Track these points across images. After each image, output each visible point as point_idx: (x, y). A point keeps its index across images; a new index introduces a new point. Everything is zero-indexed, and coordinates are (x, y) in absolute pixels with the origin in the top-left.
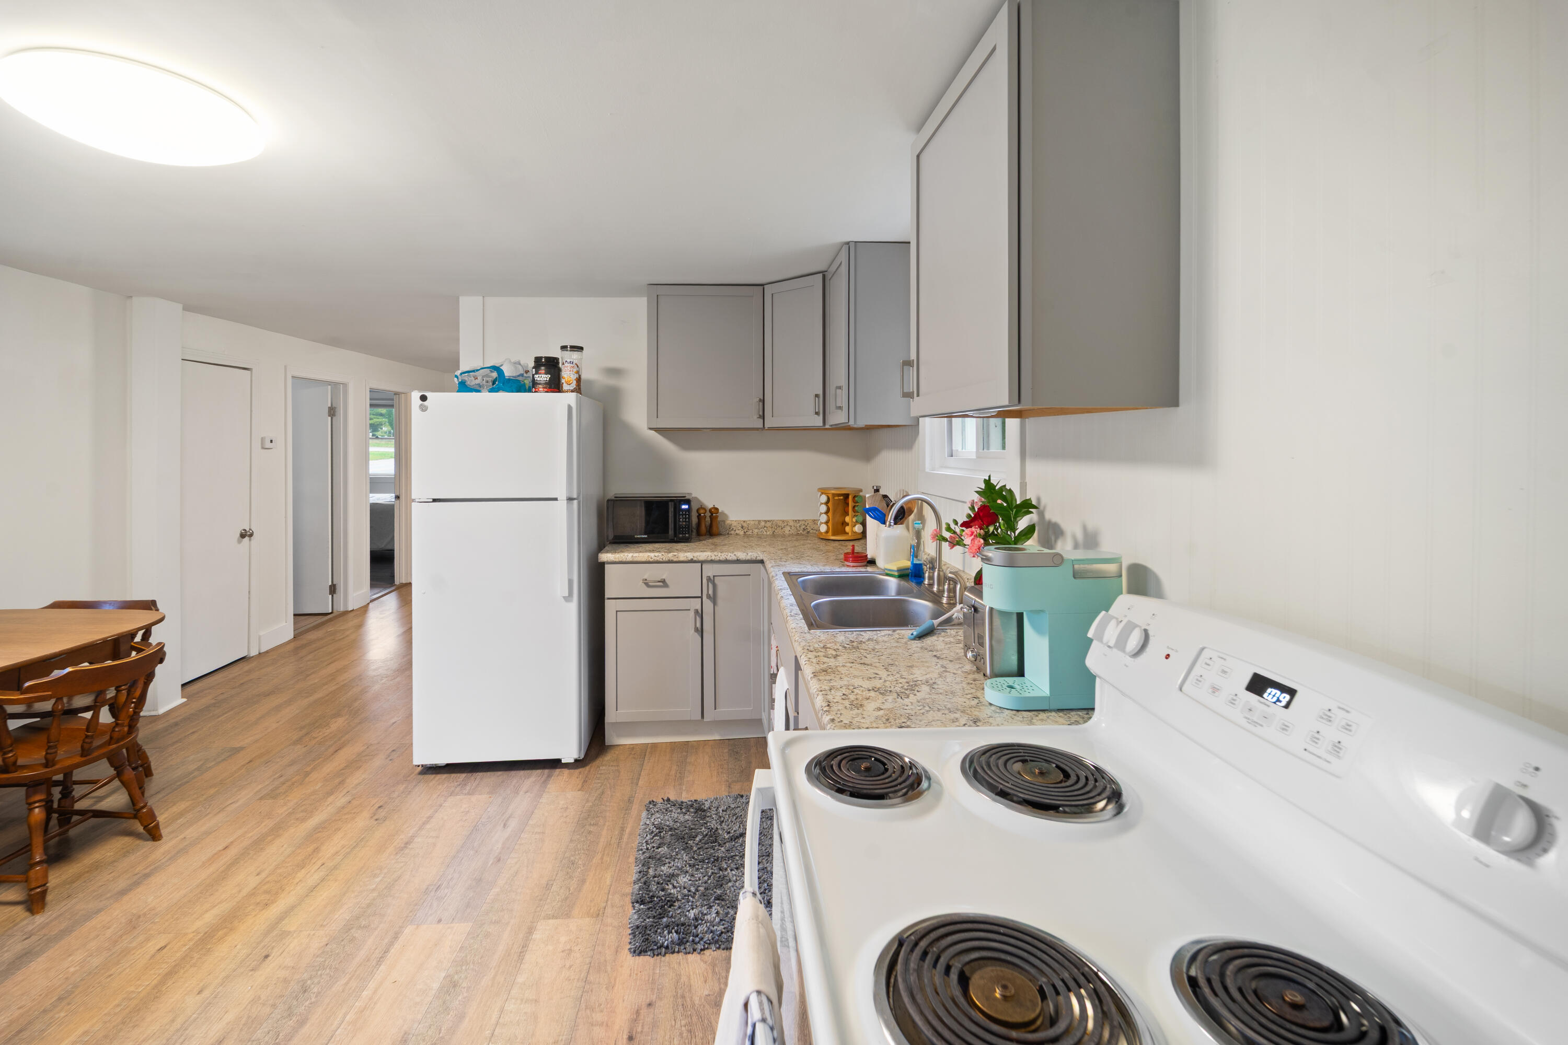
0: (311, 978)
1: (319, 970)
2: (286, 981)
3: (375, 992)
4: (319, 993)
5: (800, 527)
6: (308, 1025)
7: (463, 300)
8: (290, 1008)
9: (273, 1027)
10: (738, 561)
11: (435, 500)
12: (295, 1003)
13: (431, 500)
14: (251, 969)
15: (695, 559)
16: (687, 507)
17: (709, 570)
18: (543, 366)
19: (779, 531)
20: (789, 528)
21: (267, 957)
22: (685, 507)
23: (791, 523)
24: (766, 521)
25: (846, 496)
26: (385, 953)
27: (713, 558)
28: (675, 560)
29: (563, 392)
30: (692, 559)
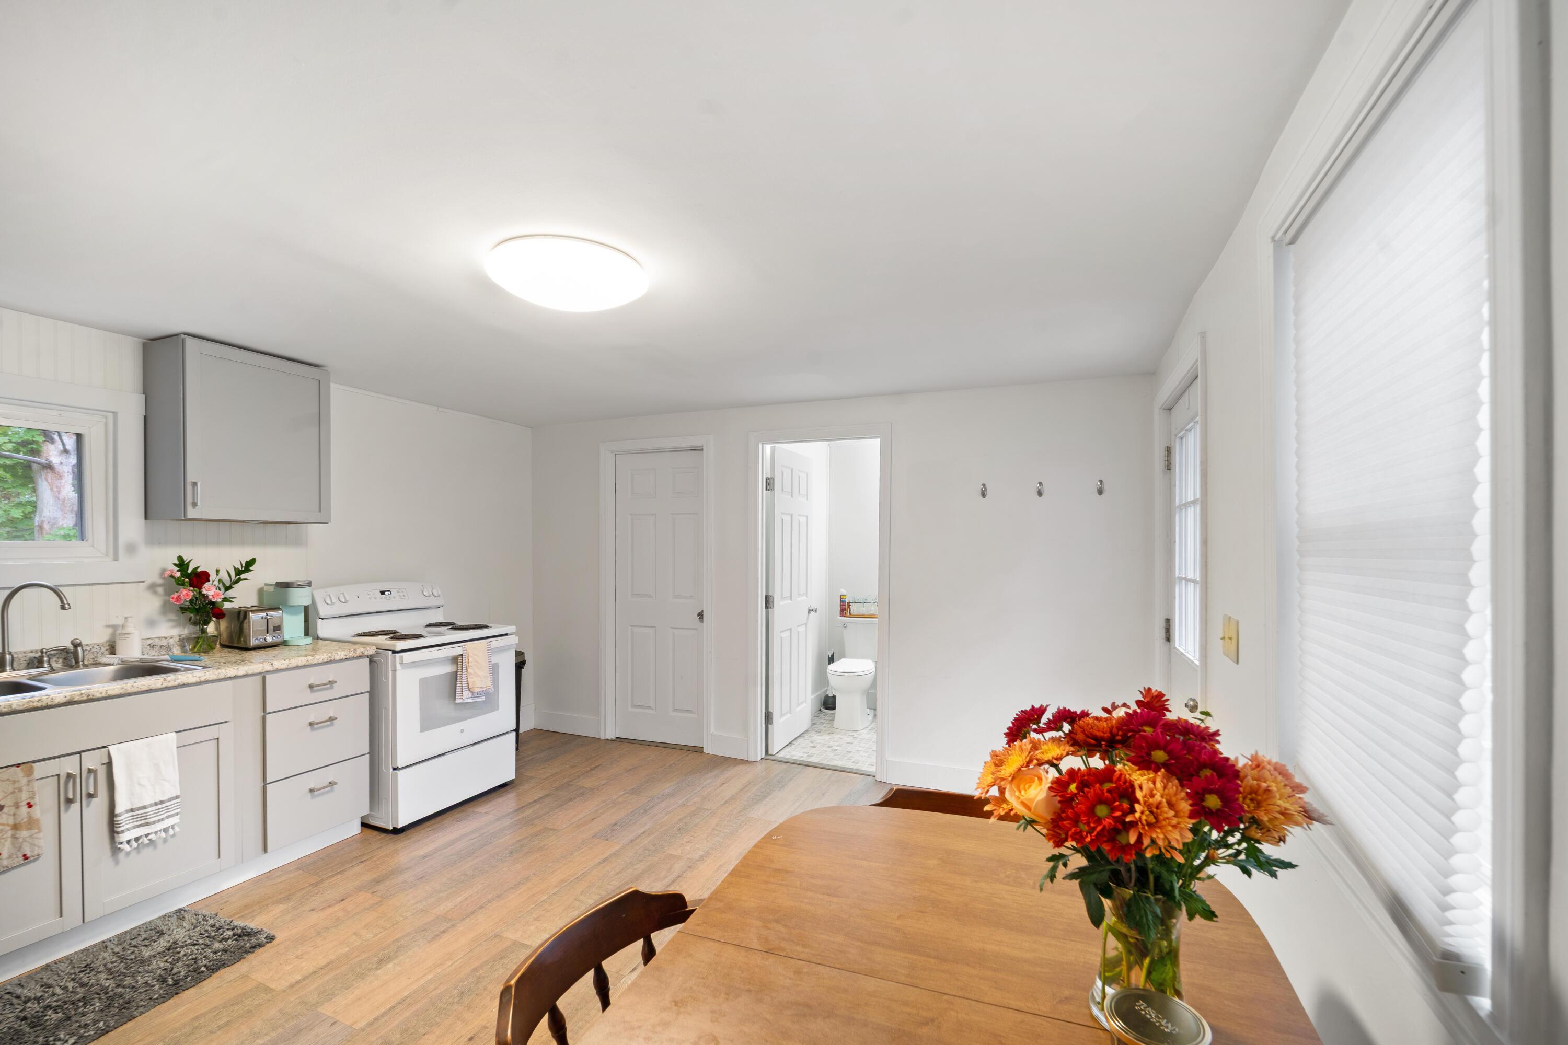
0: (453, 1003)
1: (445, 1009)
2: (469, 1007)
3: (424, 975)
4: (455, 988)
6: (473, 967)
8: (477, 983)
9: (492, 973)
12: (472, 986)
14: (486, 1029)
21: (471, 1039)
26: (395, 1007)
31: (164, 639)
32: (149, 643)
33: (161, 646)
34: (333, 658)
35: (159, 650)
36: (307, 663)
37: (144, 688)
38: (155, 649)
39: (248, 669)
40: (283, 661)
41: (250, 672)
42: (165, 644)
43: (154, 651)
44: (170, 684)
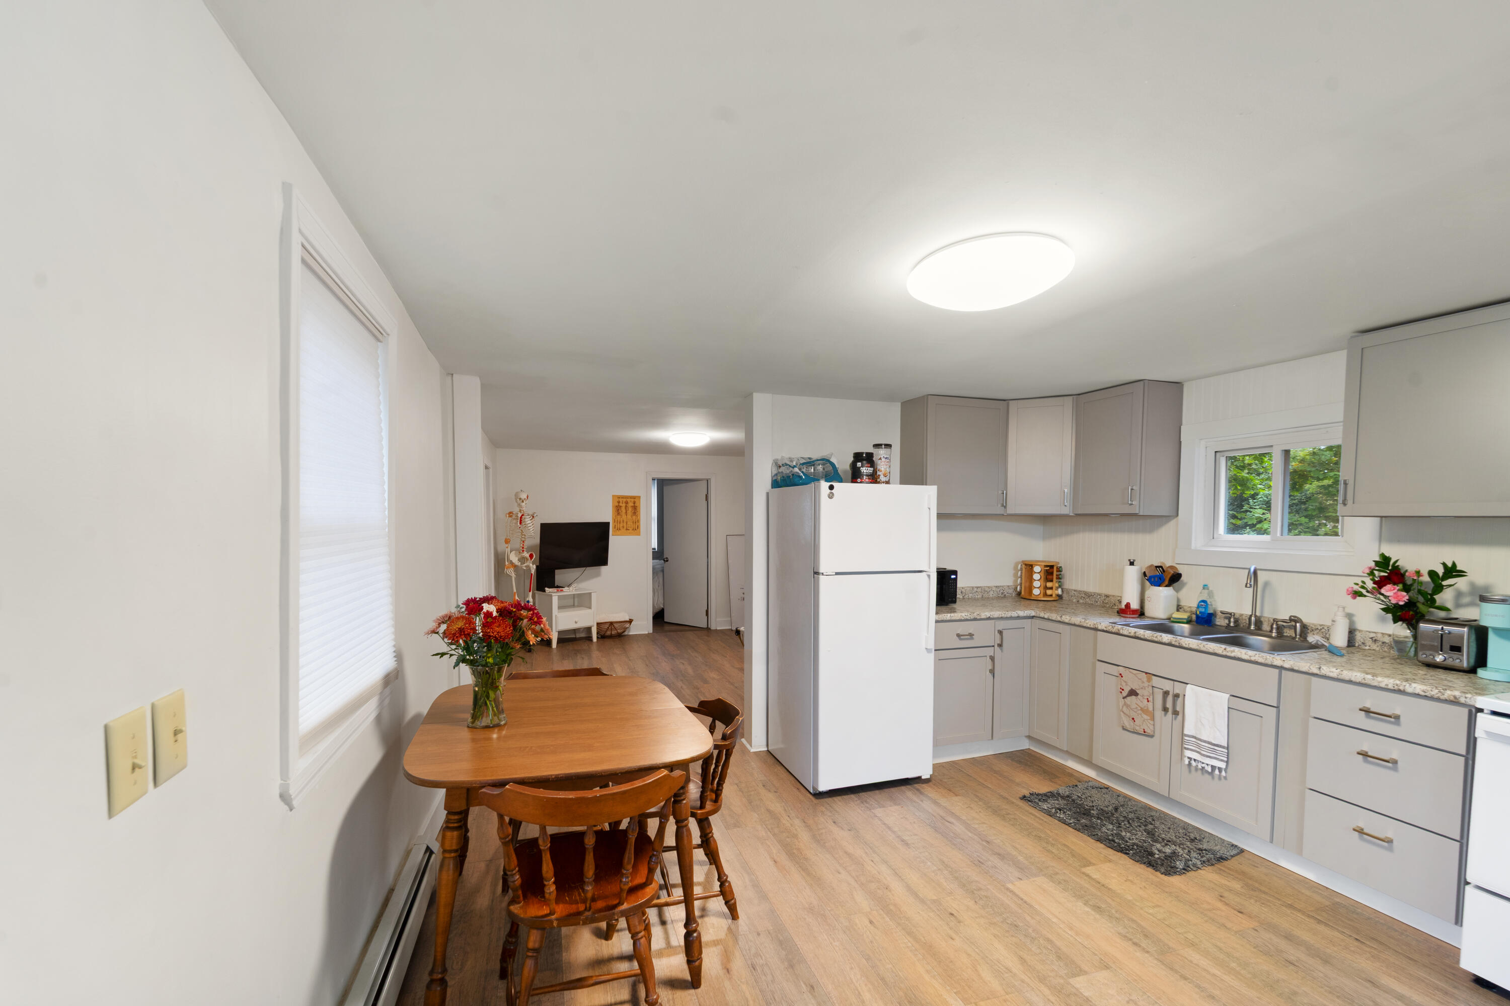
5: (1000, 591)
7: (757, 397)
10: (1018, 618)
11: (837, 574)
13: (834, 574)
15: (991, 617)
16: (955, 577)
17: (1001, 625)
18: (864, 461)
19: (986, 595)
20: (992, 592)
22: (953, 577)
23: (994, 589)
24: (977, 588)
25: (1052, 567)
27: (1003, 615)
28: (978, 618)
29: (879, 483)
30: (989, 617)
31: (1387, 636)
32: (1371, 637)
33: (1383, 643)
34: (1401, 688)
35: (1381, 646)
36: (1363, 681)
37: (1211, 651)
38: (1377, 644)
39: (1294, 664)
40: (1334, 670)
41: (1296, 668)
42: (1387, 641)
43: (1376, 645)
44: (1229, 654)
